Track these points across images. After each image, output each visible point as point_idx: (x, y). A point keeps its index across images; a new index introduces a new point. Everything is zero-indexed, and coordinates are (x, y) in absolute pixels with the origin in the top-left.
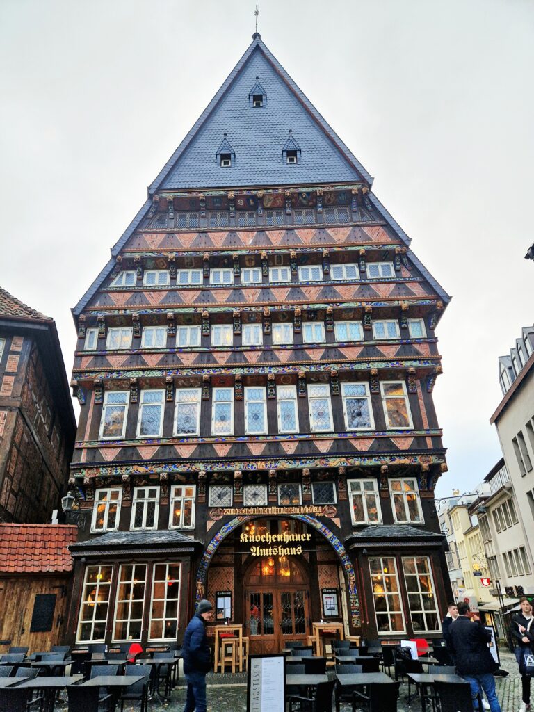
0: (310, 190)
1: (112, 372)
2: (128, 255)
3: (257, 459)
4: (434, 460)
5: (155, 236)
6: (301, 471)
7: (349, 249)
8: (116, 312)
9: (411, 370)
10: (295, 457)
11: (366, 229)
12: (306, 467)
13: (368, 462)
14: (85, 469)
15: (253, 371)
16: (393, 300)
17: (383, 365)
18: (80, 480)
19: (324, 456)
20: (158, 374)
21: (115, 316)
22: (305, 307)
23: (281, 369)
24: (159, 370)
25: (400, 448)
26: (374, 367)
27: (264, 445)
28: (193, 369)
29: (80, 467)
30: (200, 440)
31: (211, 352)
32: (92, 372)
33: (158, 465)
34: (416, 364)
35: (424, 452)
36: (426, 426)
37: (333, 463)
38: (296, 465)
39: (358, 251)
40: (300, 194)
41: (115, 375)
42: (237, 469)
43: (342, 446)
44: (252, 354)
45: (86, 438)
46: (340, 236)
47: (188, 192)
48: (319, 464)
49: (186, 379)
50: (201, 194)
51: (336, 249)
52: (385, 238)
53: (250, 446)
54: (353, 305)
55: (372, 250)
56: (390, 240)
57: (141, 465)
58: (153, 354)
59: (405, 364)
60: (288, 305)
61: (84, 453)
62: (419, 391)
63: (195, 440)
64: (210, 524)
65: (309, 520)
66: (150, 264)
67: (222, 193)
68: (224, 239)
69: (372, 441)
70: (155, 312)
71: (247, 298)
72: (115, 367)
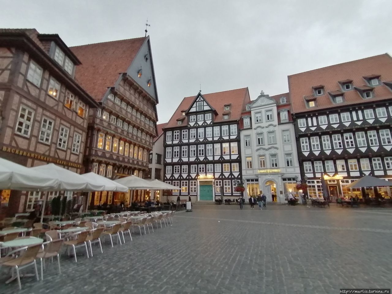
2: (116, 91)
3: (126, 163)
8: (109, 108)
11: (153, 113)
14: (94, 156)
15: (130, 140)
18: (93, 159)
20: (113, 132)
24: (114, 131)
27: (127, 159)
30: (117, 154)
31: (123, 130)
32: (99, 125)
33: (109, 159)
39: (151, 118)
40: (149, 97)
42: (123, 164)
43: (138, 163)
44: (130, 135)
45: (95, 146)
46: (150, 112)
50: (135, 84)
52: (155, 116)
53: (125, 159)
54: (147, 130)
56: (156, 118)
58: (113, 125)
60: (139, 125)
61: (94, 151)
62: (148, 153)
64: (114, 177)
66: (118, 96)
67: (138, 86)
68: (134, 99)
69: (141, 163)
71: (133, 119)
72: (105, 126)
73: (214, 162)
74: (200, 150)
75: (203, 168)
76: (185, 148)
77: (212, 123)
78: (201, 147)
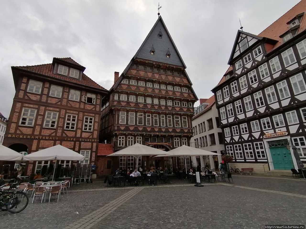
0: (172, 66)
1: (122, 107)
2: (127, 75)
3: (157, 132)
4: (191, 134)
5: (134, 70)
6: (166, 135)
7: (180, 83)
8: (124, 90)
9: (189, 114)
10: (165, 132)
12: (167, 134)
13: (179, 134)
14: (117, 131)
16: (187, 98)
17: (184, 113)
18: (116, 134)
19: (171, 132)
20: (134, 109)
21: (123, 91)
22: (169, 96)
23: (162, 111)
25: (185, 132)
26: (182, 113)
27: (158, 129)
28: (142, 108)
29: (115, 130)
30: (144, 126)
31: (146, 104)
32: (117, 106)
33: (134, 132)
34: (190, 113)
35: (190, 133)
36: (190, 127)
37: (172, 134)
38: (165, 134)
39: (181, 85)
40: (170, 67)
41: (123, 108)
42: (152, 134)
43: (174, 130)
44: (156, 106)
45: (116, 123)
46: (178, 80)
47: (143, 60)
48: (170, 134)
49: (141, 111)
50: (147, 62)
51: (176, 83)
52: (187, 82)
53: (155, 129)
54: (179, 98)
55: (184, 85)
56: (188, 83)
57: (130, 131)
58: (132, 103)
59: (188, 113)
61: (116, 127)
62: (189, 119)
63: (143, 126)
65: (166, 146)
66: (132, 78)
67: (152, 62)
68: (151, 75)
69: (180, 130)
70: (133, 92)
71: (156, 92)
72: (123, 105)
73: (283, 111)
74: (257, 100)
75: (268, 123)
76: (238, 103)
77: (264, 58)
78: (258, 95)
